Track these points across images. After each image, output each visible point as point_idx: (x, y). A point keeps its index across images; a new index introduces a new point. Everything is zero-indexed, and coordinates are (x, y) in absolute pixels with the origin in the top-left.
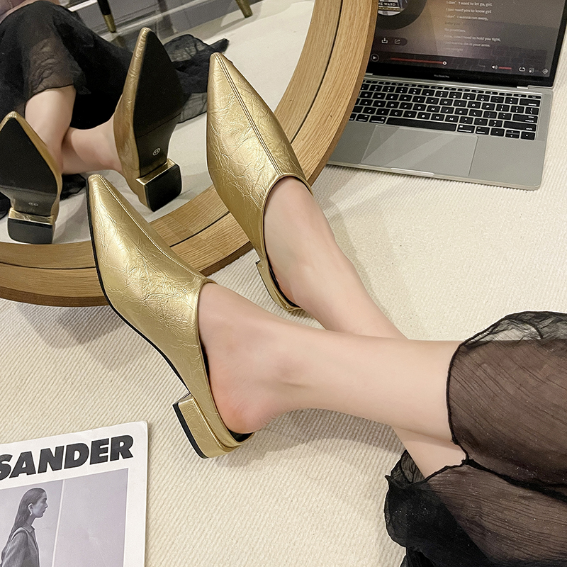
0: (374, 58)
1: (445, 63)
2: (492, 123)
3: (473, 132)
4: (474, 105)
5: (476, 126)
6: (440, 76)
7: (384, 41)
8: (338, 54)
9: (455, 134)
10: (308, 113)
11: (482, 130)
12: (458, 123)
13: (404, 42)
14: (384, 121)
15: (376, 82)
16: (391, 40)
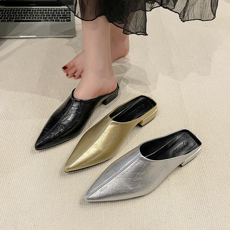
2: (55, 18)
3: (48, 21)
4: (47, 13)
6: (32, 5)
9: (42, 23)
11: (51, 20)
12: (42, 19)
14: (13, 21)
15: (7, 9)
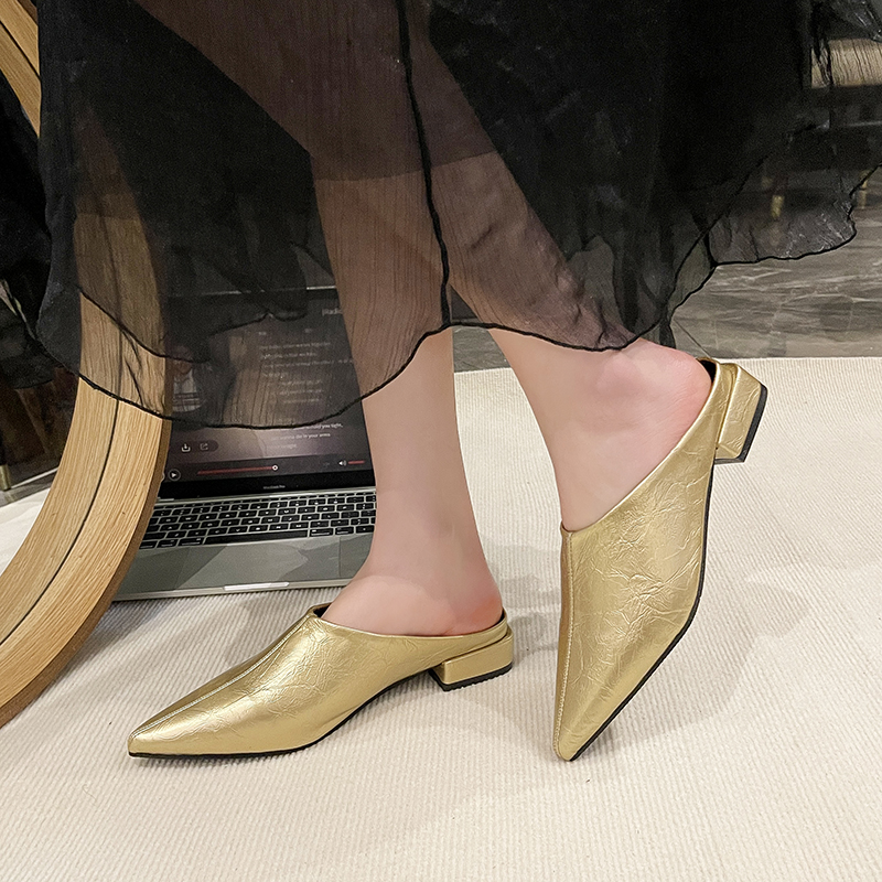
0: (174, 475)
1: (275, 468)
2: (354, 522)
3: (331, 534)
4: (326, 509)
5: (334, 528)
6: (272, 487)
7: (186, 449)
8: (124, 433)
9: (308, 539)
10: (85, 520)
11: (343, 530)
12: (309, 529)
13: (213, 446)
14: (201, 542)
15: (181, 506)
16: (195, 447)
